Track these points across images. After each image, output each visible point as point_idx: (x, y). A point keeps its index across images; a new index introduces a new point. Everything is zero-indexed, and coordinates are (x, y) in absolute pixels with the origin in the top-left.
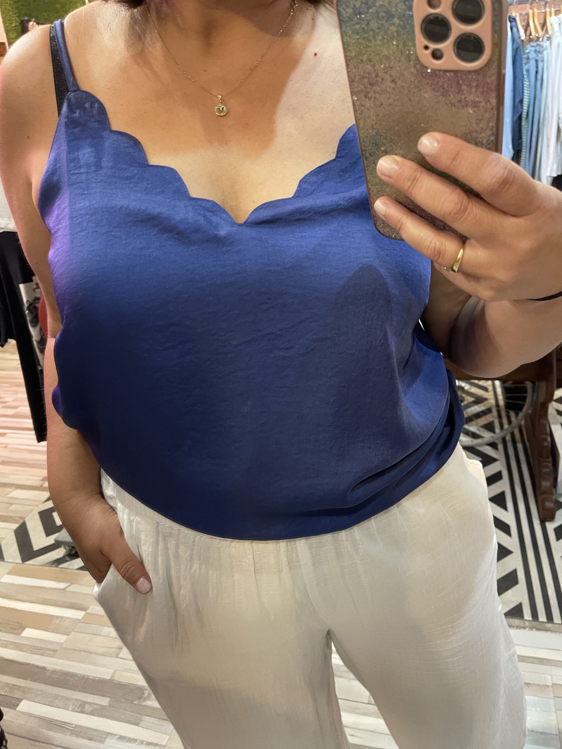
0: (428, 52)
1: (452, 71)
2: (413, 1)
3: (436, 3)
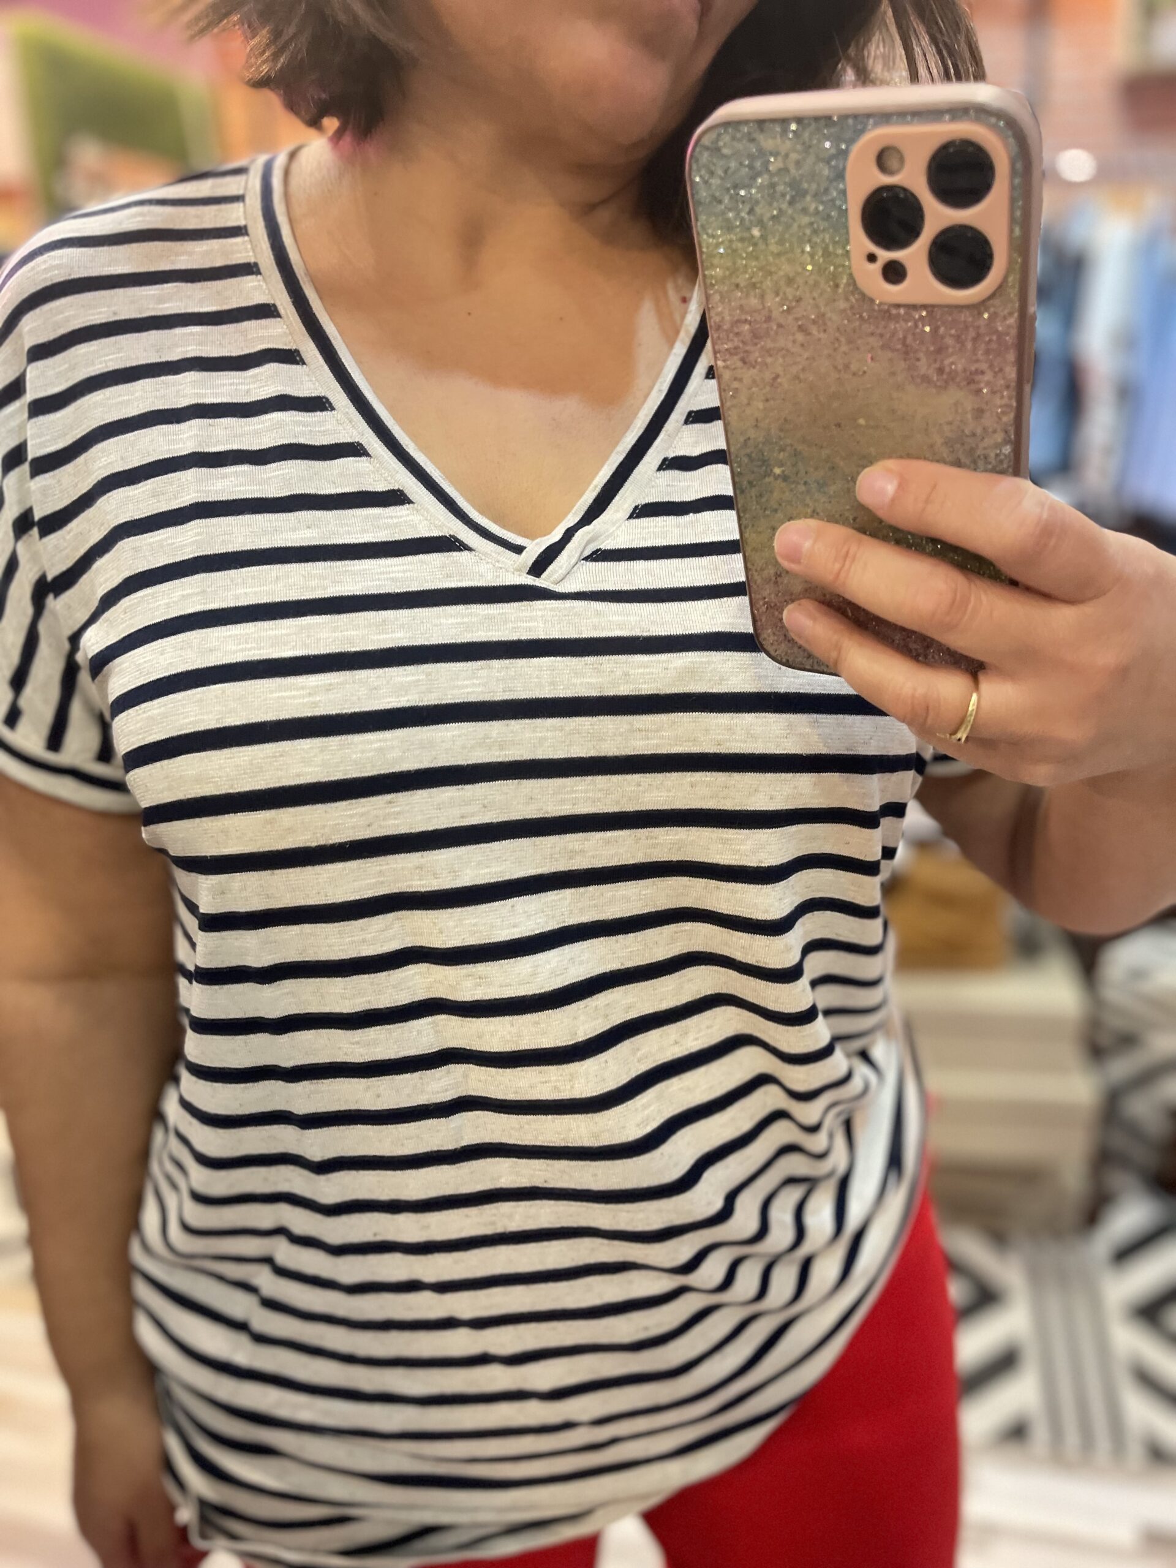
0: (877, 267)
1: (924, 307)
2: (846, 159)
3: (893, 163)
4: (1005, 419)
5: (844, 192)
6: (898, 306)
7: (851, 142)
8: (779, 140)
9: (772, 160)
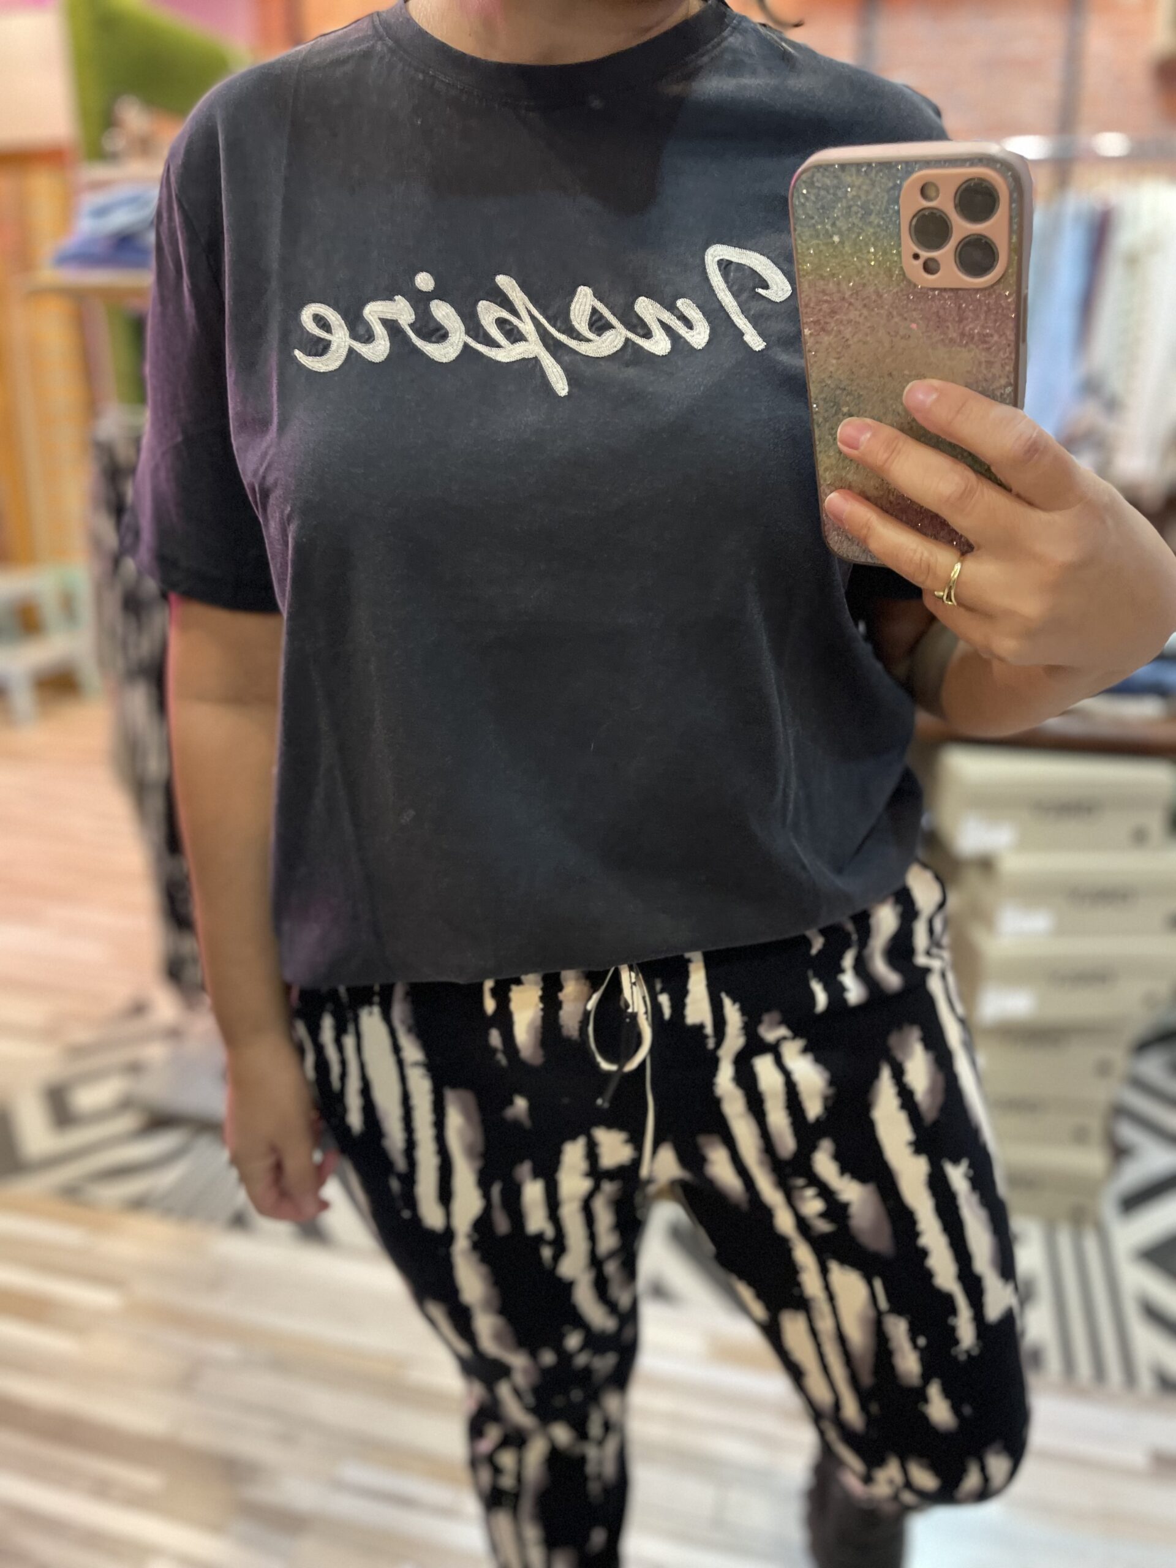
0: (919, 263)
1: (952, 290)
2: (900, 190)
3: (932, 193)
4: (1007, 368)
5: (898, 212)
6: (934, 289)
7: (903, 179)
8: (854, 178)
9: (849, 190)
